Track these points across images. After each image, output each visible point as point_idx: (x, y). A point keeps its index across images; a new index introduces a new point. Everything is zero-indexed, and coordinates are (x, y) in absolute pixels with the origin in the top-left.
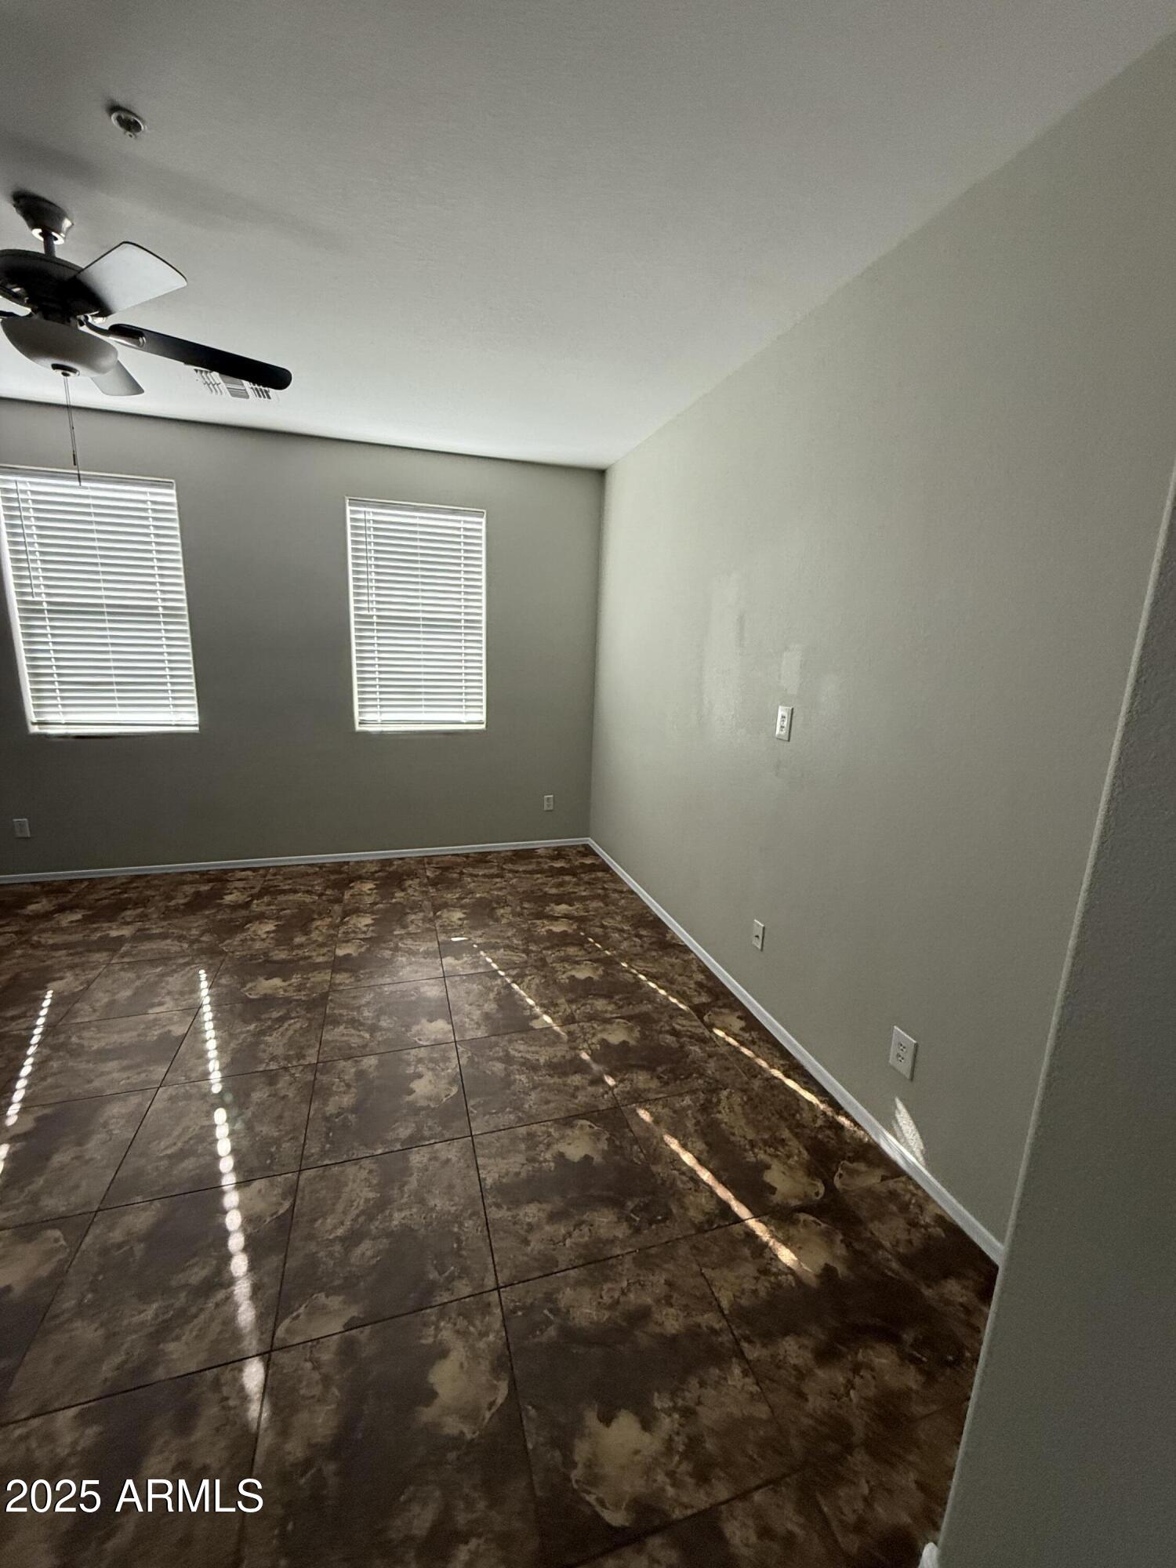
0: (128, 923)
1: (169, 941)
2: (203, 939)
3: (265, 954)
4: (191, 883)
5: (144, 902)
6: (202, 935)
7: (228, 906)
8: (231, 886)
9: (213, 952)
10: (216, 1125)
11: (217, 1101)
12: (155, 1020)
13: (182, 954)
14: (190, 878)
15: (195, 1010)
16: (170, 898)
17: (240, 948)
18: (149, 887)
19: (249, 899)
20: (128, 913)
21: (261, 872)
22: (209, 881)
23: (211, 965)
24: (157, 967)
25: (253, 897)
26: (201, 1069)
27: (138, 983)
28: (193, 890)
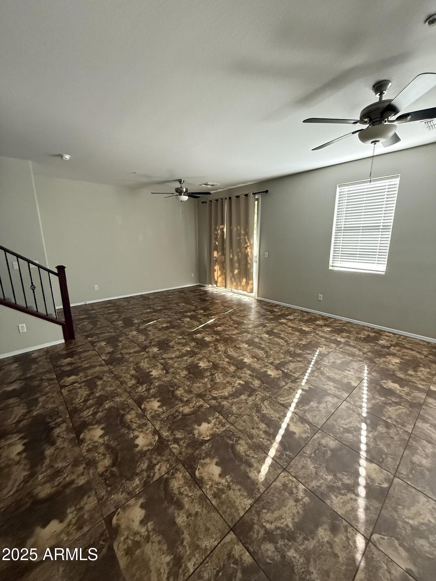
0: (343, 338)
1: (356, 349)
2: (368, 354)
3: (394, 372)
4: (368, 331)
5: (349, 332)
6: (368, 352)
7: (380, 345)
8: (383, 337)
9: (371, 361)
10: (362, 429)
11: (364, 420)
12: (347, 376)
13: (359, 356)
14: (367, 329)
15: (361, 380)
16: (358, 334)
17: (383, 364)
18: (352, 327)
19: (389, 345)
20: (344, 334)
21: (397, 336)
22: (374, 332)
23: (370, 365)
24: (350, 357)
25: (392, 345)
26: (360, 403)
27: (343, 360)
28: (367, 334)
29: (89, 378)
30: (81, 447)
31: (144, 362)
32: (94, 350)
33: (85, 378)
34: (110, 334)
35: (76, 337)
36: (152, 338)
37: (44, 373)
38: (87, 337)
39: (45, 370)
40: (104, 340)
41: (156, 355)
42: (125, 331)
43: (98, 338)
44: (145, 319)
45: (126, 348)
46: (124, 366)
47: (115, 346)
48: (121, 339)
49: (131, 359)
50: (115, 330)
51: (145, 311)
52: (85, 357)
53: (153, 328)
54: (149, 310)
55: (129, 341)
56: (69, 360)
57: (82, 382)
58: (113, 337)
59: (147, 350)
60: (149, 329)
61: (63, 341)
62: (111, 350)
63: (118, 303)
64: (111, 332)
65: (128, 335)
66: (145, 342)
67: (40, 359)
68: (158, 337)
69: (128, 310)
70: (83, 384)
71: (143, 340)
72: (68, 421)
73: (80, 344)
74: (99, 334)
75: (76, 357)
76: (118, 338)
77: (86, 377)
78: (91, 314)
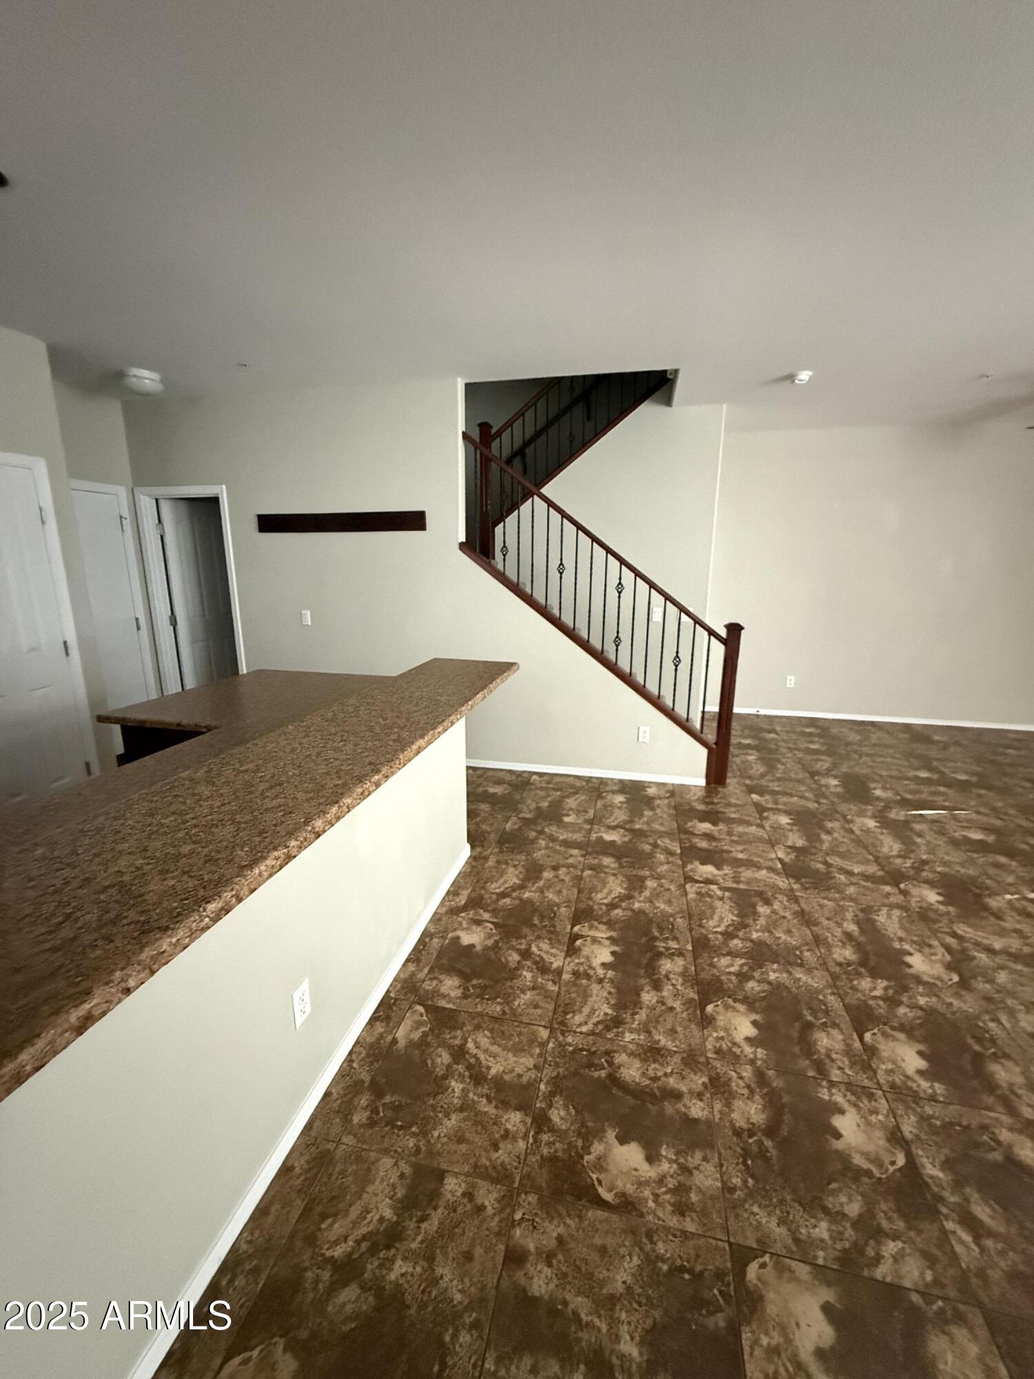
29: (742, 886)
30: (705, 1032)
31: (889, 916)
32: (761, 826)
33: (734, 882)
34: (803, 802)
35: (728, 781)
36: (924, 857)
37: (661, 835)
38: (751, 790)
39: (663, 829)
40: (787, 813)
41: (931, 915)
42: (843, 807)
43: (776, 803)
44: (909, 796)
45: (842, 856)
46: (830, 900)
47: (813, 839)
48: (829, 825)
49: (851, 890)
50: (816, 795)
51: (912, 773)
52: (740, 835)
53: (931, 830)
54: (924, 774)
55: (852, 840)
56: (706, 826)
57: (728, 889)
58: (810, 814)
59: (902, 886)
60: (918, 827)
61: (702, 782)
62: (800, 843)
63: (834, 731)
64: (806, 799)
65: (851, 821)
66: (898, 861)
67: (658, 802)
68: (945, 864)
69: (861, 755)
70: (727, 894)
71: (895, 853)
72: (689, 956)
73: (733, 801)
74: (778, 793)
75: (722, 826)
76: (822, 820)
77: (736, 880)
78: (765, 740)
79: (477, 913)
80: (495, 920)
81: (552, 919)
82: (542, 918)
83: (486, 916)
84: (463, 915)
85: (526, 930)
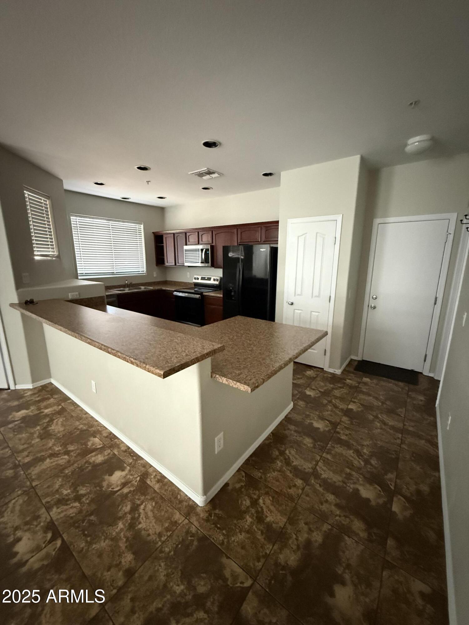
79: (133, 485)
80: (118, 493)
81: (83, 531)
82: (91, 524)
83: (126, 490)
84: (138, 479)
85: (93, 507)
